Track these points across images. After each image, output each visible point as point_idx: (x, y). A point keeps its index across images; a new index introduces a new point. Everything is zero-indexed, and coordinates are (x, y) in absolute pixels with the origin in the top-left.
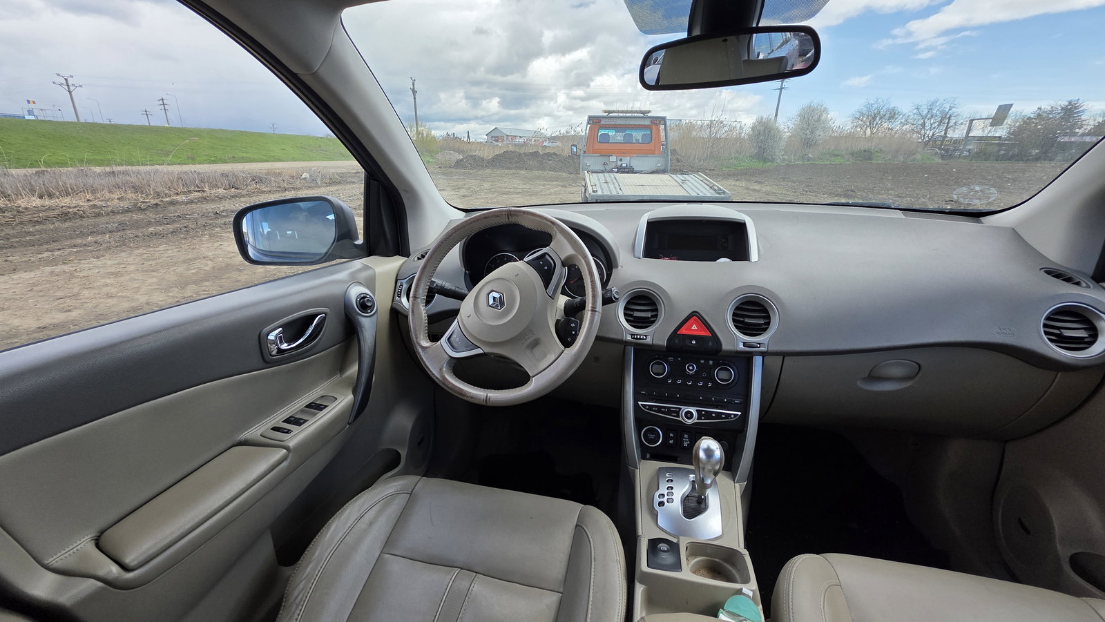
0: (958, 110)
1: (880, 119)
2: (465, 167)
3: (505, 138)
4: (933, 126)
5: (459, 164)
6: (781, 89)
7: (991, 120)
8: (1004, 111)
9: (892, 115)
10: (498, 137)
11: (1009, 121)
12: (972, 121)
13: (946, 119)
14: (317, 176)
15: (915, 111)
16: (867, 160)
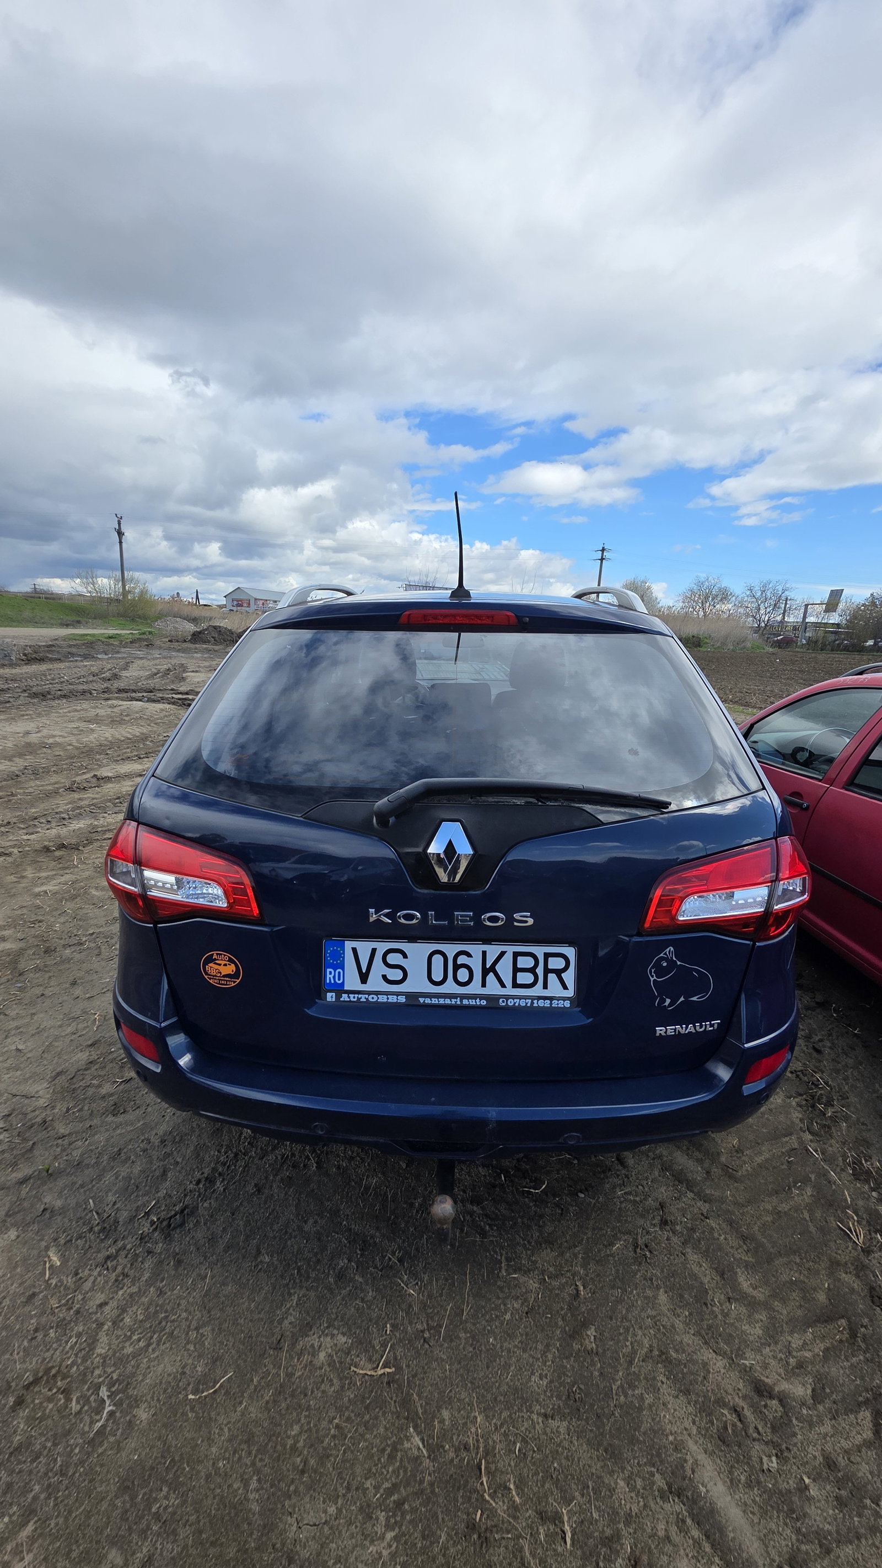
0: (790, 594)
1: (712, 600)
2: (208, 642)
3: (252, 602)
4: (768, 610)
5: (197, 637)
6: (602, 559)
7: (824, 606)
8: (836, 596)
9: (724, 596)
10: (241, 600)
11: (841, 606)
12: (807, 606)
13: (780, 602)
14: (12, 650)
15: (748, 593)
16: (696, 647)
